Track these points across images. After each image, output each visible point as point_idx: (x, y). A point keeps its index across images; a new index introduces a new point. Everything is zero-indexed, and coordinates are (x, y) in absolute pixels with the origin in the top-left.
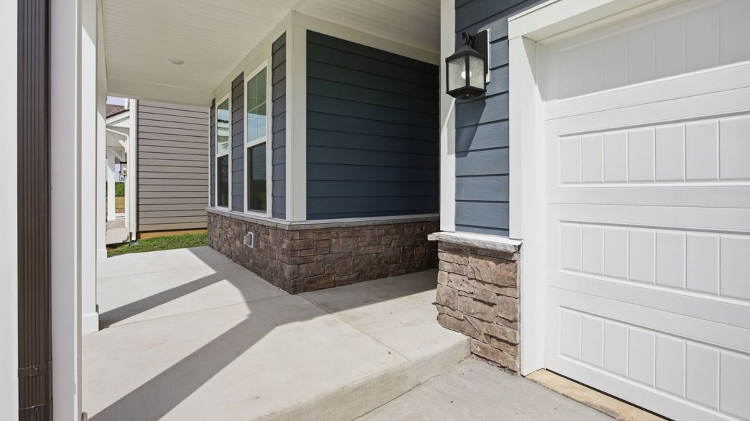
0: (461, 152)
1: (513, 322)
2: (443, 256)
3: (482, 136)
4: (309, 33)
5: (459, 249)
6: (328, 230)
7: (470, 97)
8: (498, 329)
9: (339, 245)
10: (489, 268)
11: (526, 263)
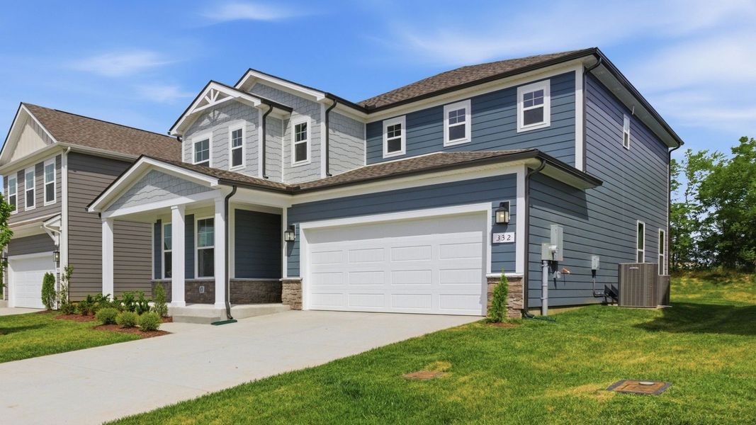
0: (289, 255)
1: (300, 298)
2: (284, 285)
3: (294, 252)
4: (236, 210)
5: (288, 282)
6: (241, 282)
7: (290, 242)
8: (297, 300)
9: (246, 288)
10: (295, 286)
11: (303, 283)
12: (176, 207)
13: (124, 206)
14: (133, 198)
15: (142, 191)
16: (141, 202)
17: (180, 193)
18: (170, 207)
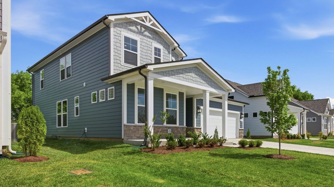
3: (198, 117)
5: (196, 128)
10: (199, 130)
12: (209, 92)
13: (174, 77)
14: (181, 75)
15: (189, 74)
16: (187, 80)
17: (212, 86)
18: (206, 90)
